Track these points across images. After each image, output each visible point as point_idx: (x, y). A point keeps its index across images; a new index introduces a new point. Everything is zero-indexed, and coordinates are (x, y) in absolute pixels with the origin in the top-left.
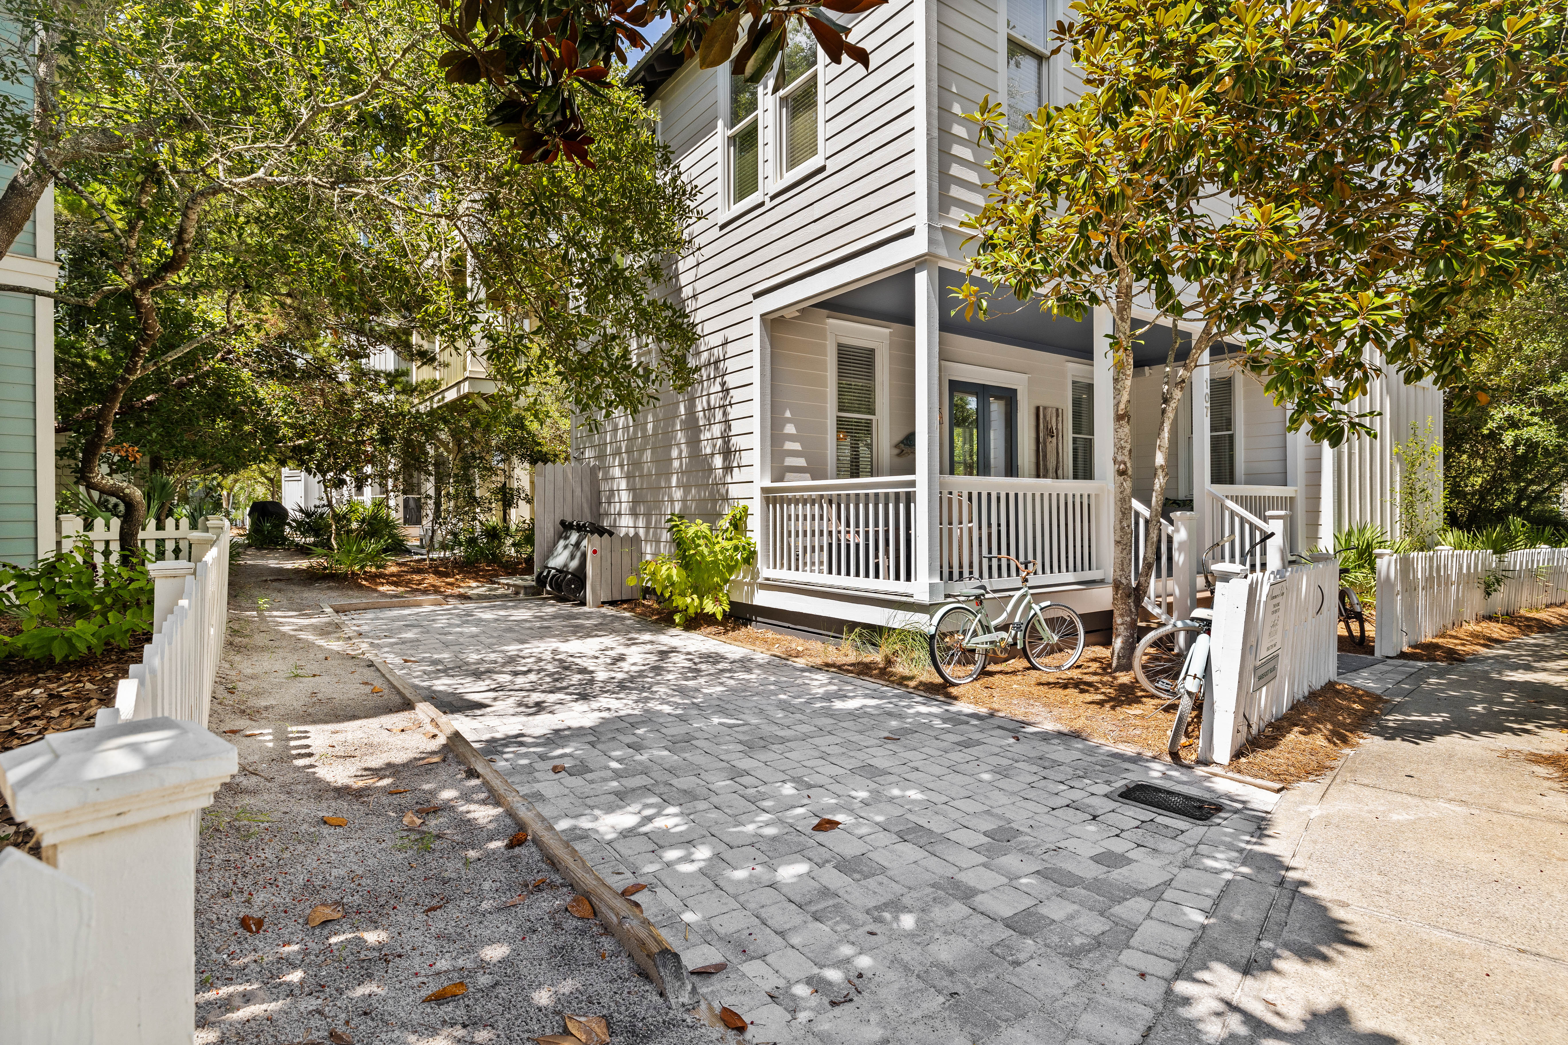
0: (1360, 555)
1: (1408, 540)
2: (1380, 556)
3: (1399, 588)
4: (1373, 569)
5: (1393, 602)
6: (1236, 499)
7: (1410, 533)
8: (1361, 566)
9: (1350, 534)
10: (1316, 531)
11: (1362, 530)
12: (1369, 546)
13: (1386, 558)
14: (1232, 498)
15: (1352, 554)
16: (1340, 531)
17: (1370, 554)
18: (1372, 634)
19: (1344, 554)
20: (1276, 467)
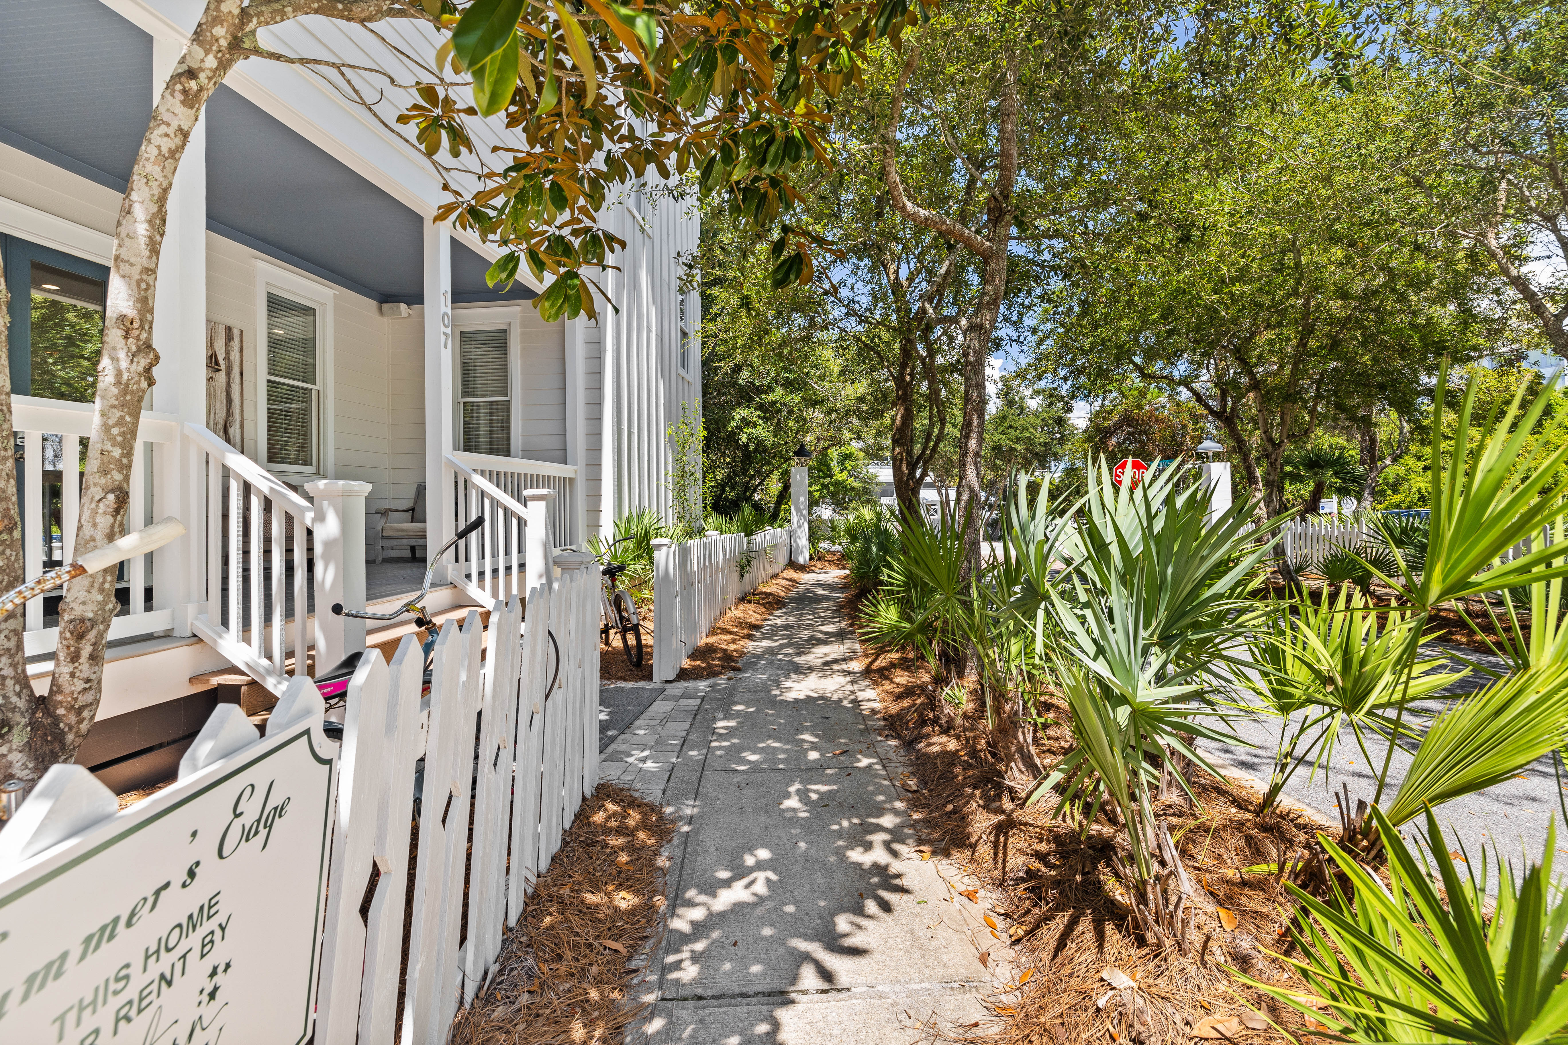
0: (639, 544)
1: (681, 525)
2: (658, 547)
3: (678, 588)
4: (651, 559)
5: (672, 606)
6: (490, 475)
7: (681, 518)
8: (639, 557)
9: (629, 520)
10: (598, 519)
11: (641, 516)
12: (647, 533)
13: (664, 550)
14: (482, 473)
15: (631, 545)
16: (620, 518)
17: (648, 544)
18: (651, 642)
19: (624, 543)
20: (553, 443)
